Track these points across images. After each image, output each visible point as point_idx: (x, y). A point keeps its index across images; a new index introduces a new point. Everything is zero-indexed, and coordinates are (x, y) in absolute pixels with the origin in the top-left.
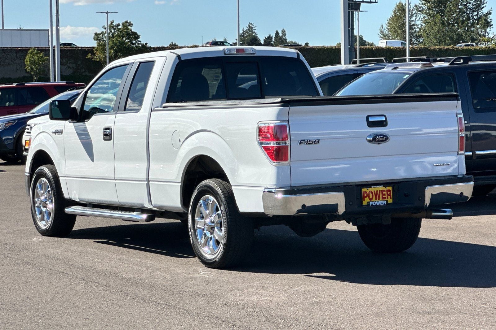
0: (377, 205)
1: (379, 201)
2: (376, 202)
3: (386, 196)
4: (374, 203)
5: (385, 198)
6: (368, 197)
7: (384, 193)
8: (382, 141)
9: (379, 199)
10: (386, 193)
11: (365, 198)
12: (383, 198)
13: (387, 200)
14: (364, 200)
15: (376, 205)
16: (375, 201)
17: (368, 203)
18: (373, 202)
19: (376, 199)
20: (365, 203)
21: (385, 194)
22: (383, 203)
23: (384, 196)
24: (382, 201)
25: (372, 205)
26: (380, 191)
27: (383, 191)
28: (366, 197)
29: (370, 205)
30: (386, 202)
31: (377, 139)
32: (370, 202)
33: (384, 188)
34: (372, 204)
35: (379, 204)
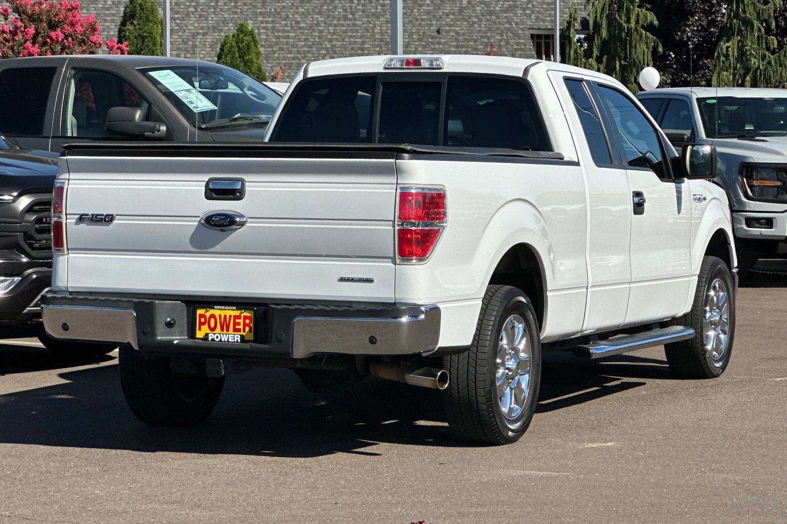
0: (223, 340)
1: (226, 334)
2: (222, 335)
3: (241, 327)
4: (217, 337)
5: (239, 330)
6: (207, 324)
7: (237, 321)
8: (223, 225)
9: (228, 330)
10: (241, 321)
11: (202, 327)
12: (235, 330)
13: (242, 333)
14: (200, 329)
15: (221, 340)
16: (220, 334)
17: (207, 335)
18: (214, 334)
19: (222, 330)
20: (200, 334)
21: (239, 324)
22: (234, 339)
23: (237, 327)
24: (233, 336)
25: (213, 340)
26: (230, 316)
27: (236, 317)
28: (204, 324)
29: (210, 339)
30: (239, 337)
31: (214, 221)
32: (210, 335)
33: (237, 313)
34: (212, 338)
35: (226, 340)
